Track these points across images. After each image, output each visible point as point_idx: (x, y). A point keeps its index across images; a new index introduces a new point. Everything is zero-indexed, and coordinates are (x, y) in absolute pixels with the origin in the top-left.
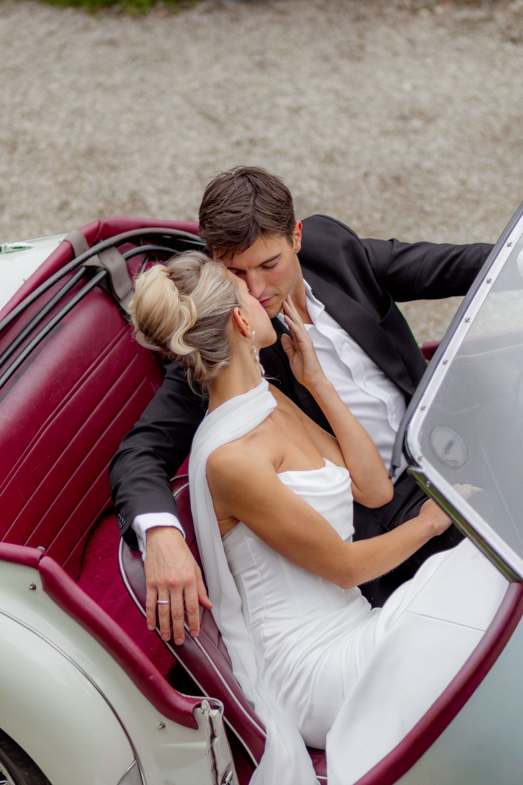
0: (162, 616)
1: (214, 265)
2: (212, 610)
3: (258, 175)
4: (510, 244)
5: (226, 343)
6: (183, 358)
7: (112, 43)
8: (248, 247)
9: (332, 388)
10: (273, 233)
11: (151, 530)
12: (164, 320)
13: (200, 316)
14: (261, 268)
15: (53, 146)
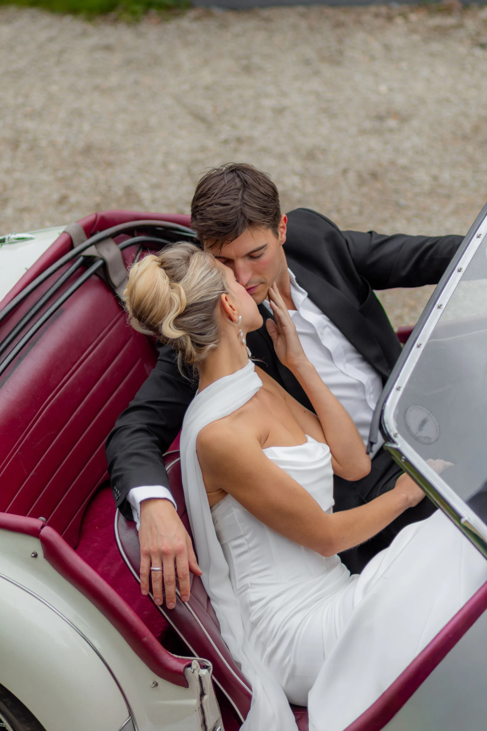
0: (155, 581)
1: (202, 255)
2: (201, 577)
3: (246, 171)
4: (480, 236)
5: (214, 327)
6: (175, 341)
7: (108, 48)
8: (236, 238)
9: (313, 369)
10: (259, 225)
11: (145, 502)
12: (156, 306)
13: (189, 302)
14: (248, 257)
15: (52, 144)
